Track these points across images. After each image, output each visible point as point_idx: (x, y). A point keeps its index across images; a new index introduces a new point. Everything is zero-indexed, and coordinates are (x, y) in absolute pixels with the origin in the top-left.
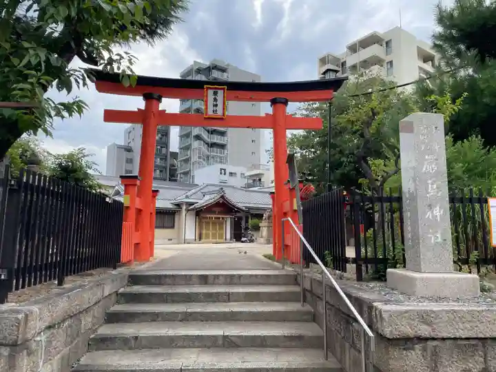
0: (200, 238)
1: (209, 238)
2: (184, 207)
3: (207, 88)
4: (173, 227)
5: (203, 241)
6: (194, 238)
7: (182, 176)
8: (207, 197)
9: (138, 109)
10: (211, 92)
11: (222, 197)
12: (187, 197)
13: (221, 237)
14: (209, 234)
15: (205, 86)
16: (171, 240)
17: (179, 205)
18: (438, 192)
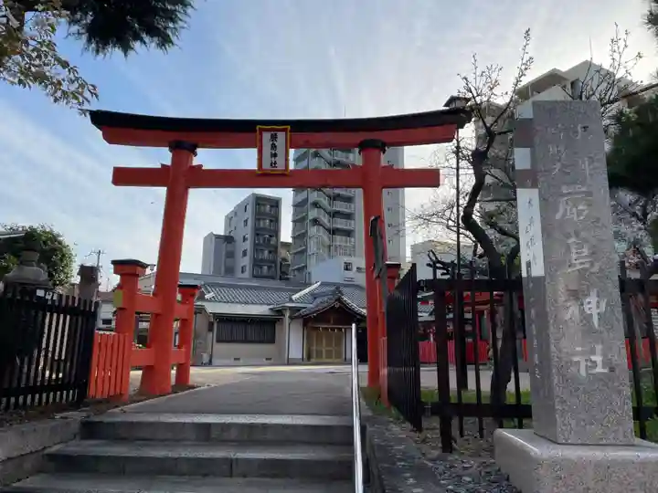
0: (309, 357)
1: (322, 357)
2: (287, 314)
3: (261, 130)
4: (272, 341)
5: (313, 360)
6: (301, 357)
7: (296, 272)
8: (319, 300)
9: (163, 165)
10: (266, 136)
11: (339, 300)
12: (291, 301)
13: (339, 355)
14: (322, 352)
15: (258, 127)
16: (270, 359)
17: (280, 312)
18: (592, 264)
